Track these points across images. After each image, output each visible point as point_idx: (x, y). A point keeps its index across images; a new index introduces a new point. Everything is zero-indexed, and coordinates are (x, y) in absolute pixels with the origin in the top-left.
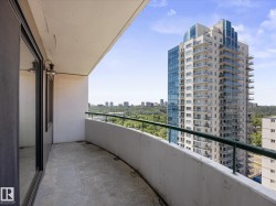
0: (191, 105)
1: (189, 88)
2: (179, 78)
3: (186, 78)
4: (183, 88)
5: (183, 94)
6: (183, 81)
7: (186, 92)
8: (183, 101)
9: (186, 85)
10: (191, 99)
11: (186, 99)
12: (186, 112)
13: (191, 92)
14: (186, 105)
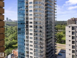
0: (32, 21)
1: (31, 11)
2: (25, 5)
3: (29, 5)
4: (27, 11)
5: (27, 15)
6: (27, 7)
7: (29, 13)
8: (27, 18)
9: (29, 9)
10: (32, 17)
11: (29, 17)
12: (30, 25)
13: (32, 13)
14: (29, 21)
